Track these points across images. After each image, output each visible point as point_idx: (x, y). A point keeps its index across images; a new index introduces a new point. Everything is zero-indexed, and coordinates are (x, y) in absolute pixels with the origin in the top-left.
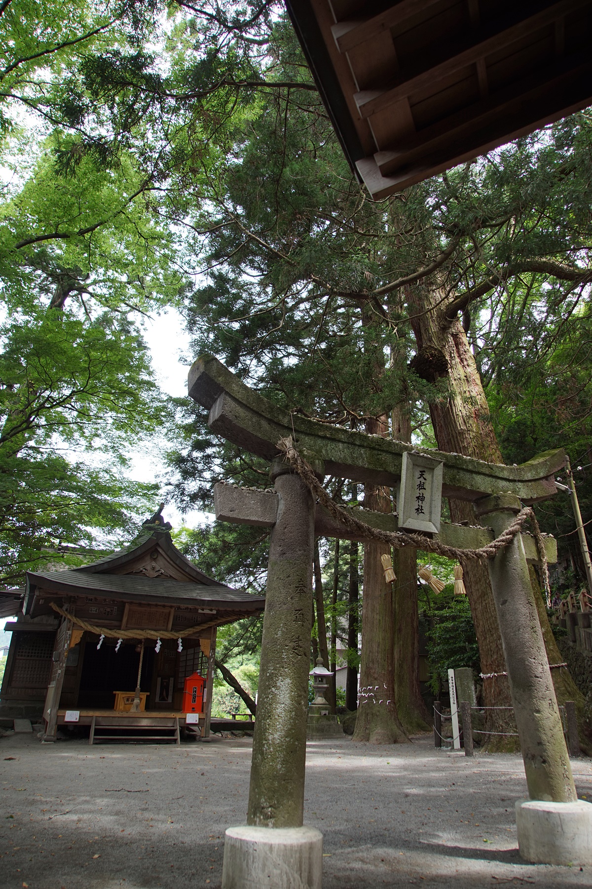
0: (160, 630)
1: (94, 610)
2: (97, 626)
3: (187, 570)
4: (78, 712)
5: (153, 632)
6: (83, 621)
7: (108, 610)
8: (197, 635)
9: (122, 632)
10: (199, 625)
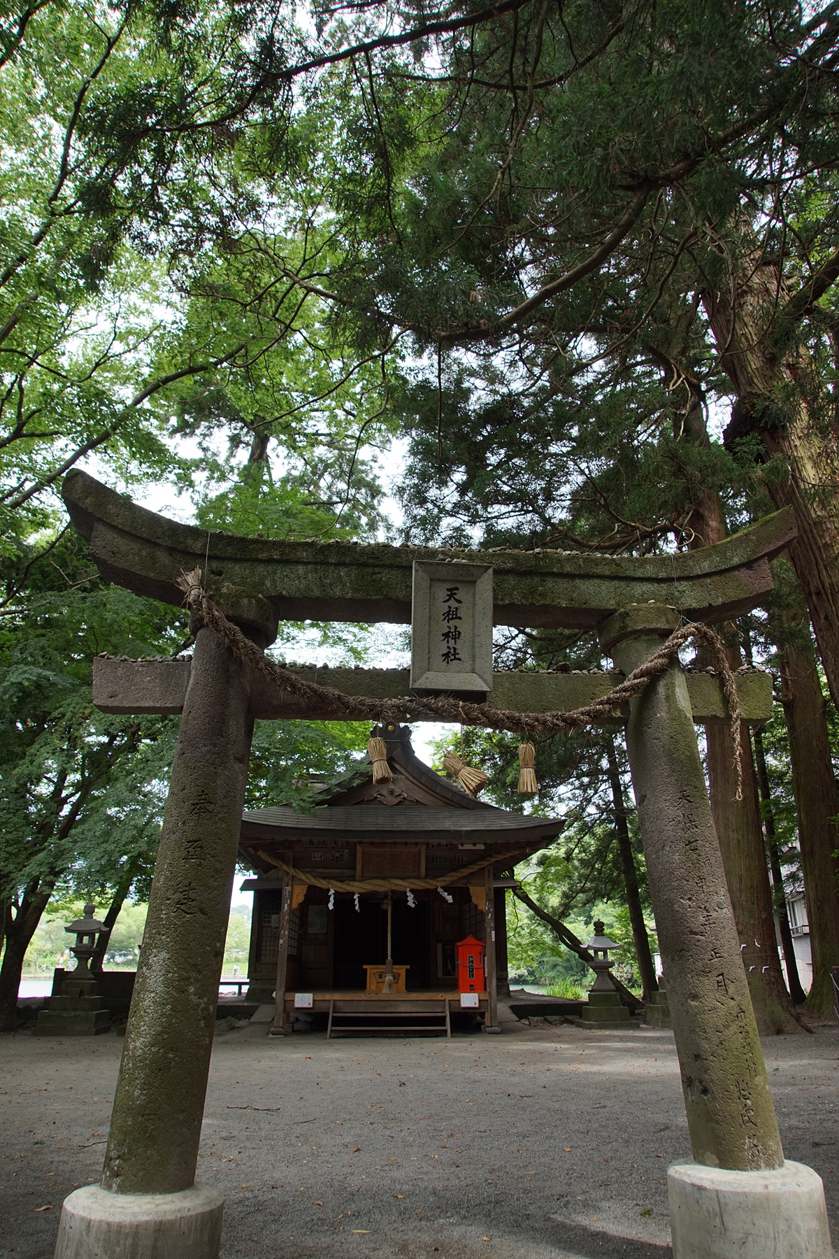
0: (409, 878)
1: (317, 856)
2: (324, 878)
3: (438, 791)
4: (311, 995)
5: (398, 882)
6: (304, 873)
7: (337, 855)
8: (465, 881)
9: (356, 884)
10: (465, 866)
